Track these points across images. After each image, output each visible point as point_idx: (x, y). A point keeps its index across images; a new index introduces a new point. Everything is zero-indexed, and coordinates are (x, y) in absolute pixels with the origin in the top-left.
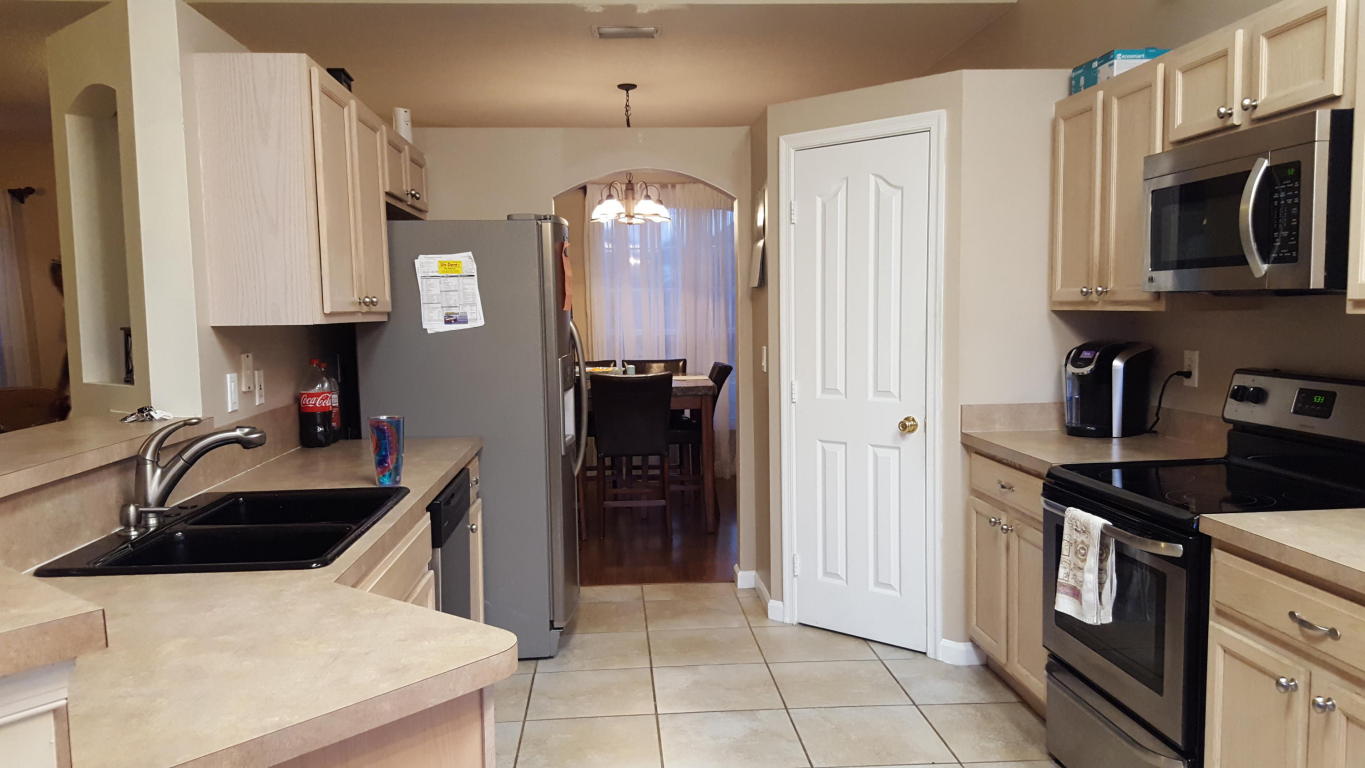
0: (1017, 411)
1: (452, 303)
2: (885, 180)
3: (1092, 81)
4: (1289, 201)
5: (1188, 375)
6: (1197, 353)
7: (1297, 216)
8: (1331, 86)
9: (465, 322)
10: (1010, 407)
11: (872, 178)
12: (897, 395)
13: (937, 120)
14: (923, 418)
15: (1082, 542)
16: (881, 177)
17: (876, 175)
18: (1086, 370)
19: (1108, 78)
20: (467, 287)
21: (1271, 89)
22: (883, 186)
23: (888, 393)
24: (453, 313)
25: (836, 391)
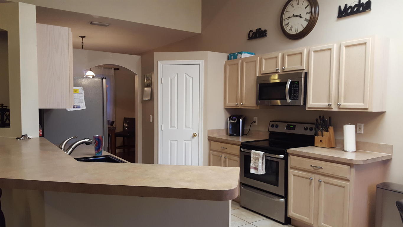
0: (218, 131)
1: (75, 102)
2: (187, 75)
3: (235, 57)
4: (296, 88)
5: (255, 122)
6: (257, 118)
7: (298, 91)
8: (304, 67)
9: (80, 107)
10: (217, 130)
11: (184, 74)
12: (191, 128)
13: (202, 62)
14: (198, 134)
15: (257, 157)
16: (187, 74)
17: (185, 74)
18: (235, 122)
19: (241, 58)
20: (81, 97)
21: (288, 65)
22: (187, 76)
23: (189, 127)
24: (76, 105)
25: (174, 127)
